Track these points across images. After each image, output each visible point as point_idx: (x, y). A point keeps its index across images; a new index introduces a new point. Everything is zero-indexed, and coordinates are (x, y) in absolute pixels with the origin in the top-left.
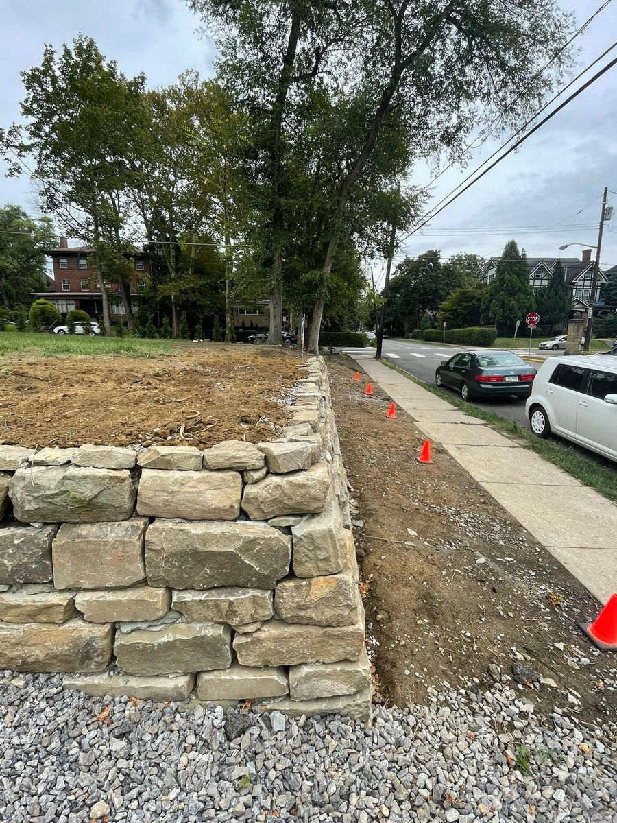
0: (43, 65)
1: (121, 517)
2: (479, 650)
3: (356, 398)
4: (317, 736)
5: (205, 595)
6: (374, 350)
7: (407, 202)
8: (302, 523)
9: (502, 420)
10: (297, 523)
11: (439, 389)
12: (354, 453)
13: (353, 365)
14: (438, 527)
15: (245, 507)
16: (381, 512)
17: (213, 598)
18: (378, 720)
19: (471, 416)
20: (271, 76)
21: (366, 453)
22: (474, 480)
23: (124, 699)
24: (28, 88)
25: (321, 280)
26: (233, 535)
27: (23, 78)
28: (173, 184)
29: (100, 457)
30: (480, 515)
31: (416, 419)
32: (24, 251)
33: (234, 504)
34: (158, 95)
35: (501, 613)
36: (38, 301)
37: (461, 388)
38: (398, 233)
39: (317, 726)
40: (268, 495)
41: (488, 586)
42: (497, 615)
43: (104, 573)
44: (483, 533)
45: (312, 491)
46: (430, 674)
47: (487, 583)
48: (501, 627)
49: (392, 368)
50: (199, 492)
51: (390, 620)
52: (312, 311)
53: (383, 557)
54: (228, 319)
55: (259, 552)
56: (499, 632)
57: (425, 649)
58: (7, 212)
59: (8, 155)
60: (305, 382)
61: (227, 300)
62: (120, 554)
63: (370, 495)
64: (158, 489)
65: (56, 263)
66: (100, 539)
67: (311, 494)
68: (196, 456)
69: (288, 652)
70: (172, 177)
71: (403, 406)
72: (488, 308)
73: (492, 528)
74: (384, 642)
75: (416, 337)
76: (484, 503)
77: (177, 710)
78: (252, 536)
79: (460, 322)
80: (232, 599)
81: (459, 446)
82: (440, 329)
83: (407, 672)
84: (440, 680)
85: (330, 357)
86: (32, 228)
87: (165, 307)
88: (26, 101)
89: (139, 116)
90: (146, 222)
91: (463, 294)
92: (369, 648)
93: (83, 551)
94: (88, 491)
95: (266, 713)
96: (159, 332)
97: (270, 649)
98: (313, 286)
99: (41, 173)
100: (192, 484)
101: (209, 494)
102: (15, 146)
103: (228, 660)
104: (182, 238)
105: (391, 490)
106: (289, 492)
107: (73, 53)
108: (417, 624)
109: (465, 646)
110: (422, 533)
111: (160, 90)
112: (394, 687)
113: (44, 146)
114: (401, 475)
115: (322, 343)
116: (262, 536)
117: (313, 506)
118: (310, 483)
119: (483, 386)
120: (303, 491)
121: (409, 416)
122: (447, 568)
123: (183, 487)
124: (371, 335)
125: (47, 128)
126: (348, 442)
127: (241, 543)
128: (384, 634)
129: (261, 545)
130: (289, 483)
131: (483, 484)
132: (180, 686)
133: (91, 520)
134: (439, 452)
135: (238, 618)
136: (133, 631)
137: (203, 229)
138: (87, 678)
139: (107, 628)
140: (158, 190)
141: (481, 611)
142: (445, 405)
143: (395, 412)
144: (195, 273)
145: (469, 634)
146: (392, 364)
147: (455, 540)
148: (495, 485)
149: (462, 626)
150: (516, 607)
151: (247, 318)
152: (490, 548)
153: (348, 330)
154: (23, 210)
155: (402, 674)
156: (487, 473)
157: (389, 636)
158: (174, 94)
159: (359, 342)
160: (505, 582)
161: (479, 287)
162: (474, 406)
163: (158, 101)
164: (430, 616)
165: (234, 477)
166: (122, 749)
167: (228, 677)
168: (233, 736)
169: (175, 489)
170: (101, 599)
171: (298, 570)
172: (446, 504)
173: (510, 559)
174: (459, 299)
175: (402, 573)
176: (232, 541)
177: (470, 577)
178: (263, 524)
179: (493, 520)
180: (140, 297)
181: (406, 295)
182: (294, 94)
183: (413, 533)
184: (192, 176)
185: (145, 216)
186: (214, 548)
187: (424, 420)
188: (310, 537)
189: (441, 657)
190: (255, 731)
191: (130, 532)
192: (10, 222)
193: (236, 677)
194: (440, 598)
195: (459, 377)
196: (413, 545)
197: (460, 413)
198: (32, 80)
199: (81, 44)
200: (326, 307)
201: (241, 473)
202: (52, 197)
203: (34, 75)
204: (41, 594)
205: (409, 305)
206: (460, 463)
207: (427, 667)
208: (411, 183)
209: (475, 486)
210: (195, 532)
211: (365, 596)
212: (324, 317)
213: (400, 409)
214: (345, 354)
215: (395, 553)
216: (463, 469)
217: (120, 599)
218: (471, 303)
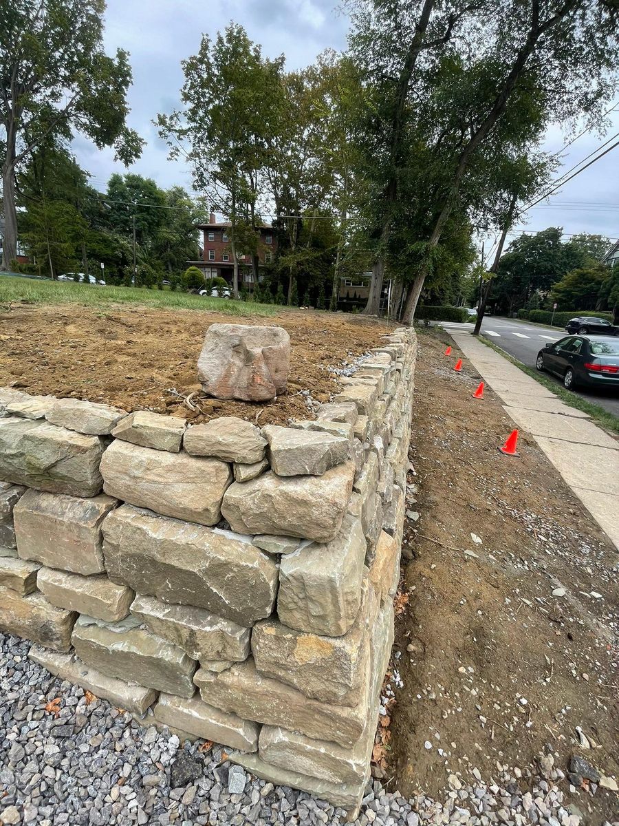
0: (200, 53)
1: (84, 494)
2: (532, 728)
3: (442, 373)
4: (280, 814)
5: (167, 611)
6: (472, 326)
7: (533, 170)
8: (298, 553)
9: (609, 416)
10: (290, 550)
11: (538, 372)
12: (426, 432)
13: (447, 339)
14: (510, 537)
15: (224, 513)
16: (441, 508)
17: (172, 620)
18: (367, 812)
19: (573, 406)
20: (402, 44)
21: (441, 434)
22: (565, 483)
23: (80, 692)
24: (187, 75)
25: (427, 251)
26: (199, 551)
27: (183, 66)
28: (302, 162)
29: (72, 416)
30: (567, 529)
31: (507, 403)
32: (184, 226)
33: (209, 508)
34: (297, 77)
35: (574, 672)
36: (191, 268)
37: (565, 375)
38: (520, 203)
39: (284, 801)
40: (252, 506)
41: (563, 629)
42: (568, 674)
43: (62, 555)
44: (567, 554)
45: (316, 513)
46: (458, 753)
47: (563, 625)
48: (570, 693)
49: (488, 346)
50: (166, 483)
51: (423, 656)
52: (413, 282)
53: (433, 566)
54: (335, 290)
55: (231, 580)
56: (565, 701)
57: (461, 712)
58: (174, 193)
59: (169, 139)
60: (379, 352)
61: (336, 272)
62: (76, 538)
63: (433, 484)
64: (120, 469)
65: (206, 235)
66: (56, 517)
67: (314, 518)
68: (173, 434)
69: (259, 710)
70: (302, 156)
71: (493, 387)
72: (608, 292)
73: (580, 548)
74: (409, 686)
75: (521, 317)
76: (574, 514)
77: (129, 724)
78: (222, 558)
79: (574, 305)
80: (195, 628)
81: (552, 440)
82: (549, 310)
83: (428, 745)
84: (470, 765)
85: (424, 330)
86: (190, 207)
87: (284, 277)
88: (185, 88)
89: (277, 95)
90: (277, 199)
91: (582, 276)
92: (389, 686)
93: (41, 526)
94: (45, 458)
95: (226, 765)
96: (275, 299)
97: (237, 699)
98: (416, 257)
99: (194, 155)
100: (158, 472)
101: (179, 489)
102: (176, 131)
103: (189, 691)
104: (303, 214)
105: (461, 481)
106: (282, 508)
107: (225, 40)
108: (457, 672)
109: (516, 719)
110: (488, 540)
111: (299, 72)
112: (405, 762)
113: (198, 129)
114: (477, 465)
115: (418, 315)
116: (236, 561)
117: (315, 533)
118: (314, 500)
119: (592, 375)
120: (301, 510)
121: (498, 398)
122: (513, 595)
123: (149, 472)
124: (473, 312)
125: (201, 113)
126: (422, 419)
127: (207, 565)
128: (412, 673)
129: (235, 572)
130: (284, 495)
131: (575, 490)
132: (134, 700)
133: (55, 490)
134: (527, 443)
135: (200, 653)
136: (89, 625)
137: (324, 205)
138: (52, 655)
139: (64, 615)
140: (289, 167)
141: (547, 667)
142: (544, 391)
143: (483, 392)
144: (312, 246)
145: (524, 701)
146: (489, 342)
147: (529, 557)
148: (590, 492)
149: (519, 686)
150: (595, 664)
151: (353, 290)
152: (574, 576)
153: (449, 305)
154: (185, 190)
155: (420, 745)
156: (582, 477)
157: (417, 680)
158: (311, 75)
159: (458, 317)
160: (586, 628)
161: (601, 269)
162: (577, 396)
163: (295, 82)
164: (478, 663)
165: (218, 470)
166: (53, 755)
167: (186, 711)
168: (177, 784)
169: (138, 473)
170: (56, 584)
171: (282, 615)
172: (525, 508)
173: (597, 595)
174: (577, 280)
175: (453, 592)
176: (196, 559)
177: (540, 613)
178: (246, 541)
179: (582, 539)
180: (267, 268)
181: (517, 273)
182: (424, 60)
183: (477, 539)
184: (319, 154)
185: (276, 194)
186: (174, 562)
187: (515, 404)
188: (300, 579)
189: (479, 728)
190: (205, 784)
191: (87, 516)
192: (175, 201)
193: (195, 714)
194: (496, 638)
195: (564, 362)
196: (474, 555)
197: (560, 402)
198: (191, 68)
199: (232, 32)
200: (428, 280)
201: (231, 465)
202: (202, 175)
203: (192, 63)
204: (8, 559)
205: (518, 284)
206: (552, 460)
207: (458, 741)
208: (542, 149)
209: (564, 491)
210: (154, 536)
211: (400, 611)
212: (425, 290)
213: (490, 389)
214: (441, 328)
215: (449, 563)
216: (553, 468)
217: (74, 589)
218: (588, 286)
